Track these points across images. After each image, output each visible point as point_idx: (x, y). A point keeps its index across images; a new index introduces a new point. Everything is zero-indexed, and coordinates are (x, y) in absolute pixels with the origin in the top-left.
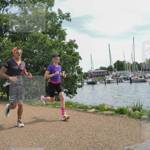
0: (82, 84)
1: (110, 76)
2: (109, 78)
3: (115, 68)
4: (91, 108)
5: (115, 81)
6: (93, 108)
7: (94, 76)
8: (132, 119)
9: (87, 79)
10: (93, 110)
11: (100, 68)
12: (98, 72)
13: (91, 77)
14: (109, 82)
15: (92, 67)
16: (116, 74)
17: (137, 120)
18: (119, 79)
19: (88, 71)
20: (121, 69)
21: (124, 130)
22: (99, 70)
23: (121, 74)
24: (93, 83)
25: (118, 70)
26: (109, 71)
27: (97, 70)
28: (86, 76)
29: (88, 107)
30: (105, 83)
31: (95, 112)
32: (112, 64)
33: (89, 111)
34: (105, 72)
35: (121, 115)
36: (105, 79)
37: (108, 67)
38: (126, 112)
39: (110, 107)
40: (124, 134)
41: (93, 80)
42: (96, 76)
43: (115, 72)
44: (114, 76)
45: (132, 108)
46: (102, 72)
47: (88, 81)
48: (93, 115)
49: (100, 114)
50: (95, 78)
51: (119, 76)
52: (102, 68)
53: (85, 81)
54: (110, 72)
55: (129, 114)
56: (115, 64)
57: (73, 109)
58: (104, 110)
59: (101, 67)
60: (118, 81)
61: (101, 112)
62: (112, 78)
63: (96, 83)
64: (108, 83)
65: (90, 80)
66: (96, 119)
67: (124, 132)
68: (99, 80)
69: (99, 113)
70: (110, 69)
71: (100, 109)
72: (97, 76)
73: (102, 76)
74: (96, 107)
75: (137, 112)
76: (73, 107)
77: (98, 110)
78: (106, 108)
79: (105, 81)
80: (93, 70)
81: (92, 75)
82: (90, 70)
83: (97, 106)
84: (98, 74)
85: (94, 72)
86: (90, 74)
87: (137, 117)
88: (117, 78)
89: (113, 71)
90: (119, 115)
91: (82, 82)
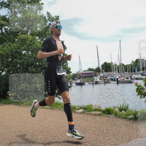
0: (70, 85)
1: (98, 77)
2: (97, 79)
3: (102, 70)
4: (79, 109)
5: (103, 82)
6: (81, 108)
7: (82, 77)
8: (119, 119)
9: (75, 80)
10: (81, 110)
11: (88, 70)
12: (86, 73)
13: (80, 78)
14: (97, 83)
15: (81, 68)
16: (104, 75)
17: (123, 120)
18: (106, 80)
19: (77, 73)
20: (108, 70)
21: (111, 130)
22: (87, 71)
23: (108, 75)
24: (81, 84)
25: (106, 71)
26: (97, 72)
27: (85, 71)
28: (75, 77)
29: (76, 107)
30: (93, 84)
31: (82, 112)
32: (99, 66)
33: (77, 111)
34: (93, 73)
35: (108, 115)
36: (93, 80)
37: (96, 69)
38: (113, 112)
39: (98, 108)
40: (111, 134)
41: (82, 81)
42: (84, 77)
43: (102, 73)
44: (101, 77)
45: (119, 109)
46: (91, 73)
47: (77, 82)
48: (81, 116)
49: (88, 114)
50: (84, 79)
51: (107, 77)
52: (90, 70)
53: (74, 82)
54: (97, 74)
55: (116, 115)
56: (102, 66)
57: (62, 109)
58: (92, 110)
59: (89, 68)
60: (106, 82)
61: (89, 113)
62: (100, 79)
63: (84, 84)
64: (95, 84)
65: (78, 81)
66: (84, 119)
67: (111, 132)
68: (87, 81)
69: (86, 113)
70: (98, 70)
71: (88, 110)
72: (86, 77)
73: (90, 77)
74: (83, 107)
75: (123, 112)
76: (61, 108)
77: (86, 111)
78: (94, 108)
79: (93, 82)
80: (81, 71)
81: (80, 76)
82: (79, 71)
83: (85, 107)
84: (86, 76)
85: (82, 74)
86: (78, 75)
87: (124, 117)
88: (105, 80)
89: (100, 72)
90: (106, 115)
91: (70, 83)
